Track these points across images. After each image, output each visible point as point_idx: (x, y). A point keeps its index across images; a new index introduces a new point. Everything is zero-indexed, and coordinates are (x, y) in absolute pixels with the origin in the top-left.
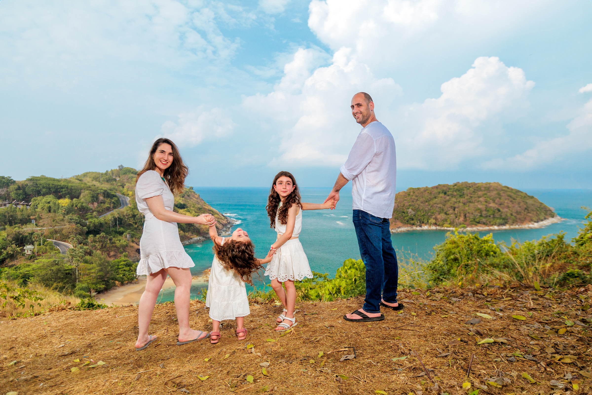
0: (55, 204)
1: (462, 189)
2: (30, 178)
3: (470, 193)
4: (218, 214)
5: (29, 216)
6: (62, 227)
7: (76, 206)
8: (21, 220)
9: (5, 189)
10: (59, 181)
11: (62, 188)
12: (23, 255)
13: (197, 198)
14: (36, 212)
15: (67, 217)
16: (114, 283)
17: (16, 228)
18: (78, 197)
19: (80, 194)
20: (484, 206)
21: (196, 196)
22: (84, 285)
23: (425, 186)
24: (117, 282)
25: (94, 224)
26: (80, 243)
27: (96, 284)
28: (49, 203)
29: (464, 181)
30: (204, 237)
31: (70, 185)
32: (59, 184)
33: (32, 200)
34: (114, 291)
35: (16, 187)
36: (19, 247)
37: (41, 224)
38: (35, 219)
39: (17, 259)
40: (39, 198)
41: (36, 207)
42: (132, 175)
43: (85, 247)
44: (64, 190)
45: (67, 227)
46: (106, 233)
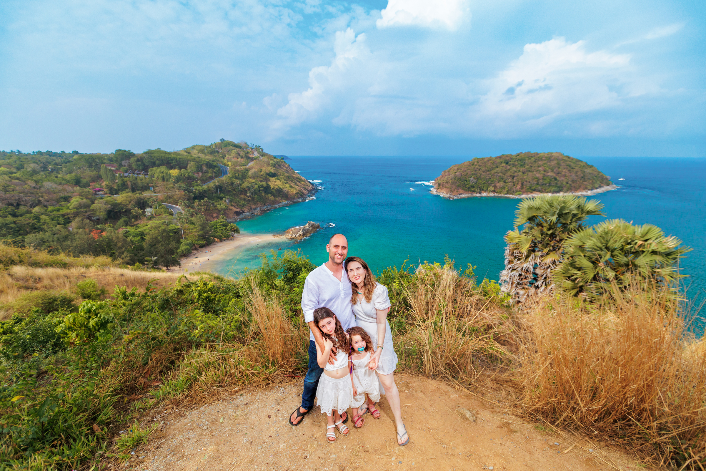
0: (167, 173)
1: (524, 159)
2: (146, 151)
3: (530, 163)
4: (305, 182)
5: (148, 184)
6: (174, 193)
7: (184, 175)
8: (142, 188)
9: (127, 161)
10: (170, 153)
11: (172, 160)
12: (145, 216)
13: (287, 168)
14: (153, 181)
15: (176, 185)
16: (215, 240)
17: (138, 194)
18: (185, 168)
19: (187, 164)
20: (542, 175)
21: (286, 166)
22: (188, 242)
23: (489, 156)
24: (216, 239)
25: (199, 191)
26: (188, 207)
27: (198, 240)
28: (163, 173)
29: (527, 151)
30: (291, 201)
31: (178, 157)
32: (170, 156)
33: (149, 170)
34: (214, 246)
35: (136, 159)
36: (141, 209)
37: (158, 190)
38: (153, 187)
39: (140, 219)
40: (154, 169)
41: (152, 176)
42: (232, 147)
43: (192, 210)
44: (174, 161)
45: (178, 193)
46: (209, 199)
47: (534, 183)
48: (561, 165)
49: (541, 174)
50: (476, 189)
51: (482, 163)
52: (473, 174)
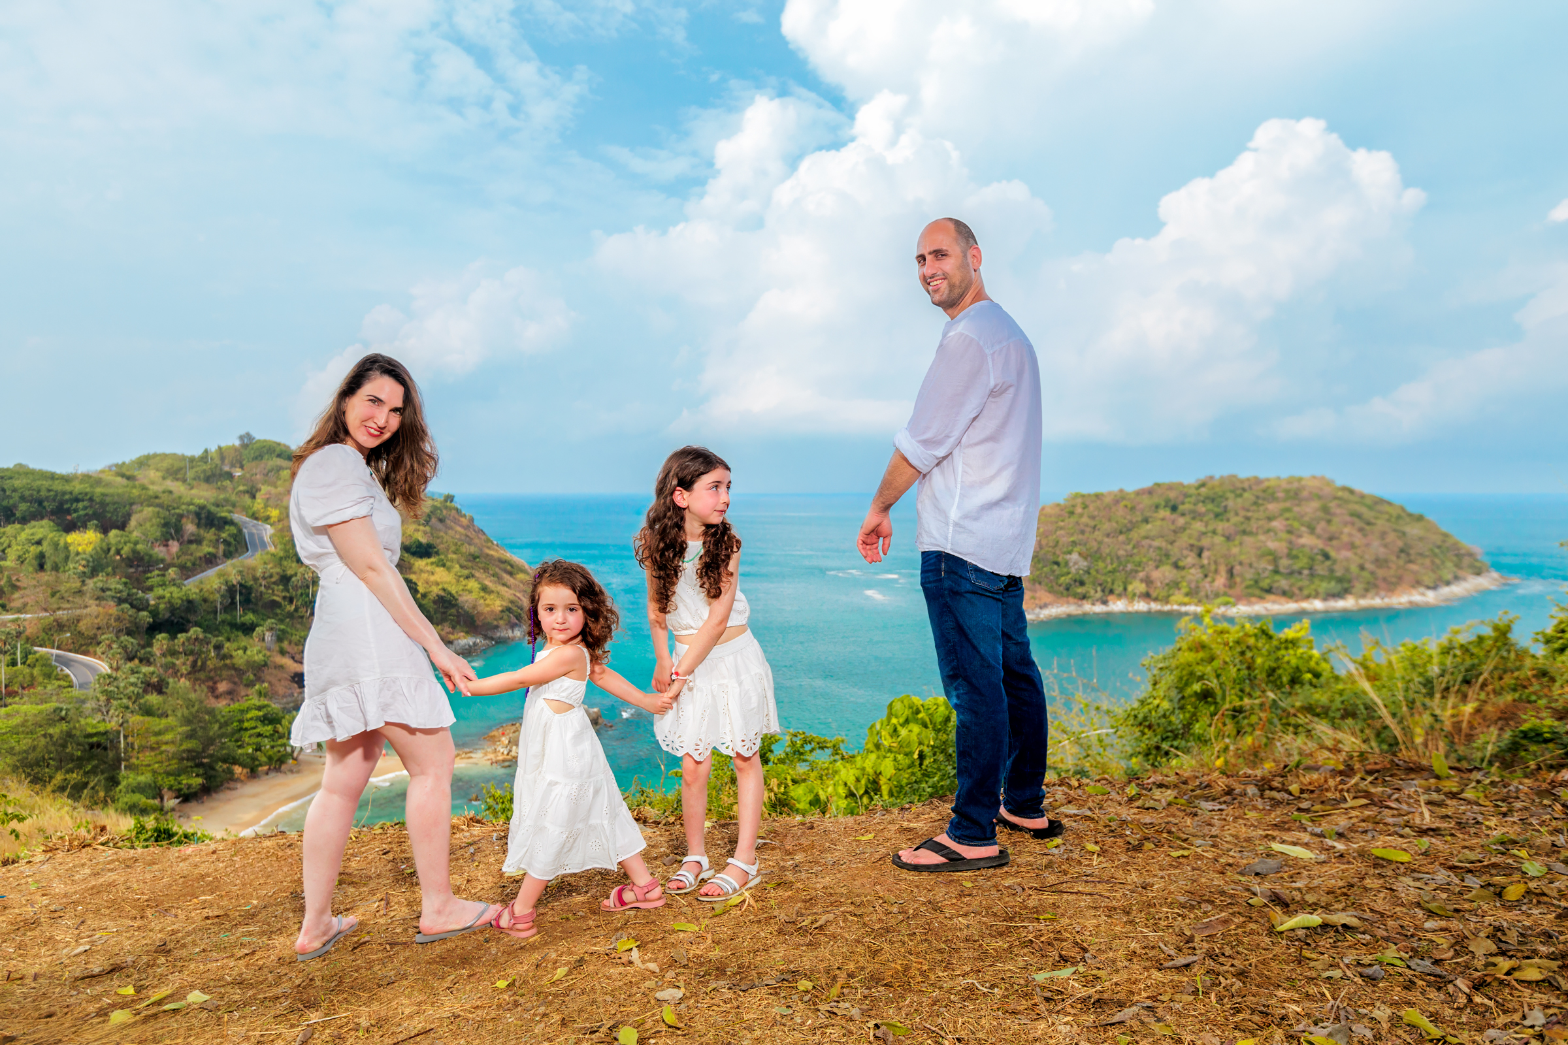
0: (56, 545)
1: (1223, 497)
3: (1244, 508)
6: (78, 612)
7: (118, 552)
10: (66, 479)
11: (76, 500)
13: (466, 528)
15: (90, 583)
16: (230, 772)
18: (122, 526)
19: (128, 516)
20: (1284, 544)
22: (142, 779)
23: (1116, 489)
24: (237, 771)
25: (170, 602)
26: (131, 659)
27: (176, 774)
28: (40, 543)
29: (1226, 474)
30: (485, 637)
31: (96, 490)
32: (68, 488)
34: (229, 795)
42: (279, 461)
43: (146, 669)
44: (81, 505)
45: (93, 612)
46: (207, 630)
47: (1265, 570)
48: (1334, 514)
49: (1280, 540)
50: (1088, 589)
51: (1098, 509)
52: (1074, 543)
